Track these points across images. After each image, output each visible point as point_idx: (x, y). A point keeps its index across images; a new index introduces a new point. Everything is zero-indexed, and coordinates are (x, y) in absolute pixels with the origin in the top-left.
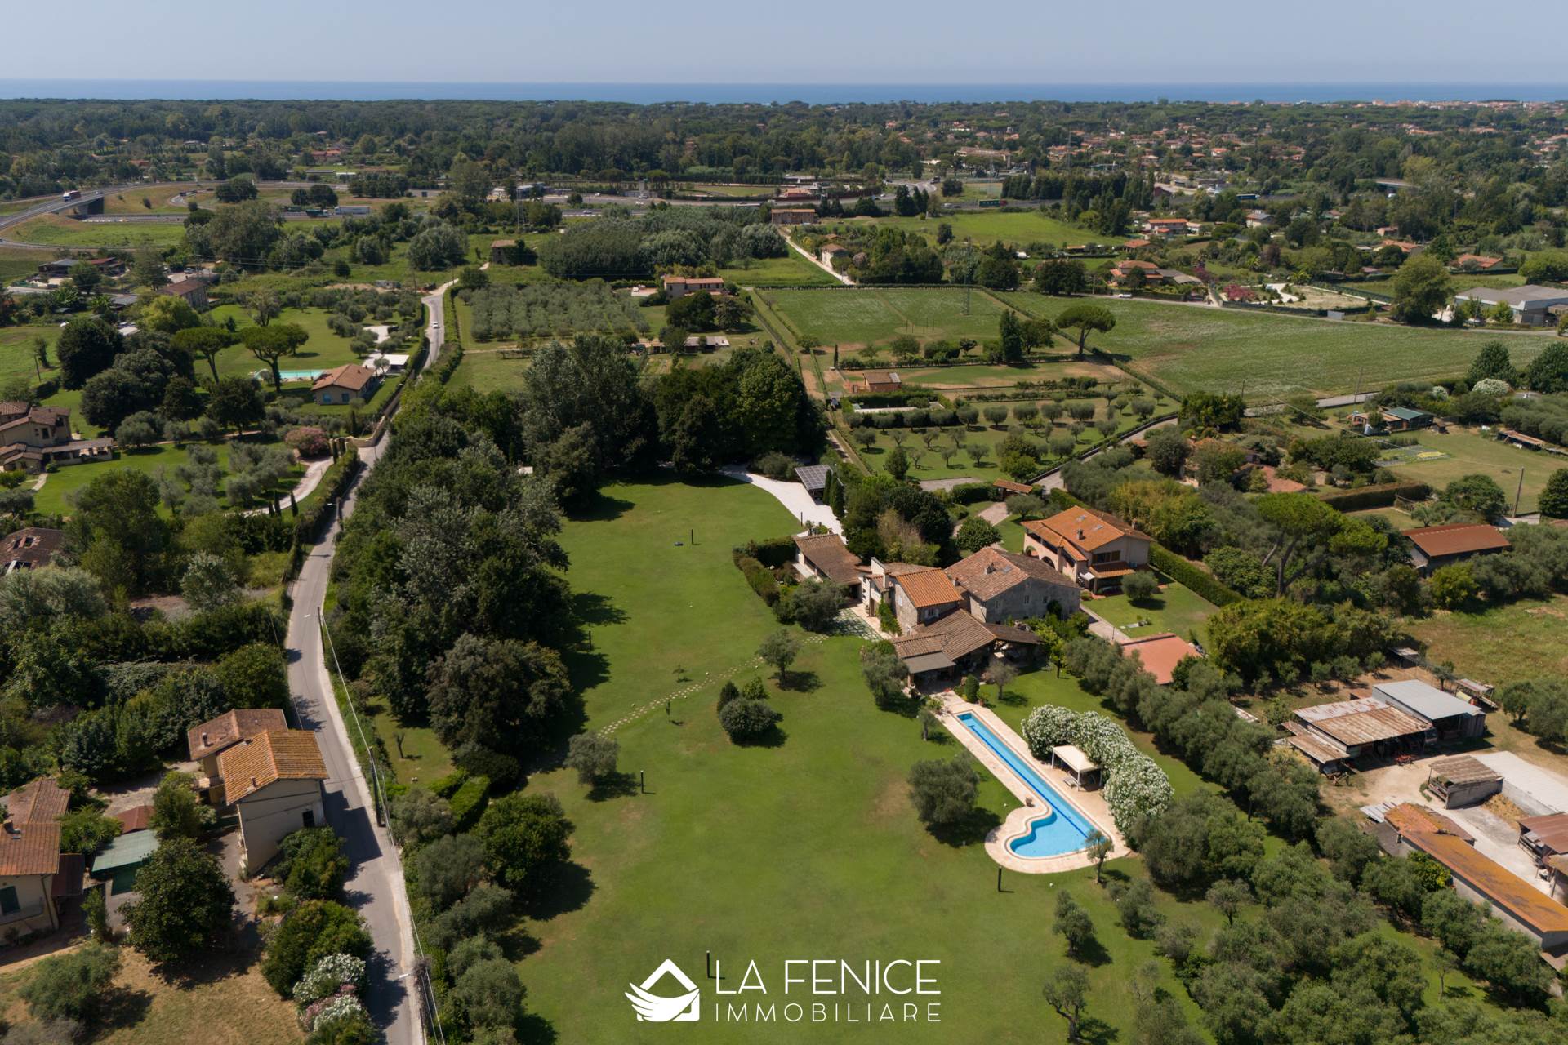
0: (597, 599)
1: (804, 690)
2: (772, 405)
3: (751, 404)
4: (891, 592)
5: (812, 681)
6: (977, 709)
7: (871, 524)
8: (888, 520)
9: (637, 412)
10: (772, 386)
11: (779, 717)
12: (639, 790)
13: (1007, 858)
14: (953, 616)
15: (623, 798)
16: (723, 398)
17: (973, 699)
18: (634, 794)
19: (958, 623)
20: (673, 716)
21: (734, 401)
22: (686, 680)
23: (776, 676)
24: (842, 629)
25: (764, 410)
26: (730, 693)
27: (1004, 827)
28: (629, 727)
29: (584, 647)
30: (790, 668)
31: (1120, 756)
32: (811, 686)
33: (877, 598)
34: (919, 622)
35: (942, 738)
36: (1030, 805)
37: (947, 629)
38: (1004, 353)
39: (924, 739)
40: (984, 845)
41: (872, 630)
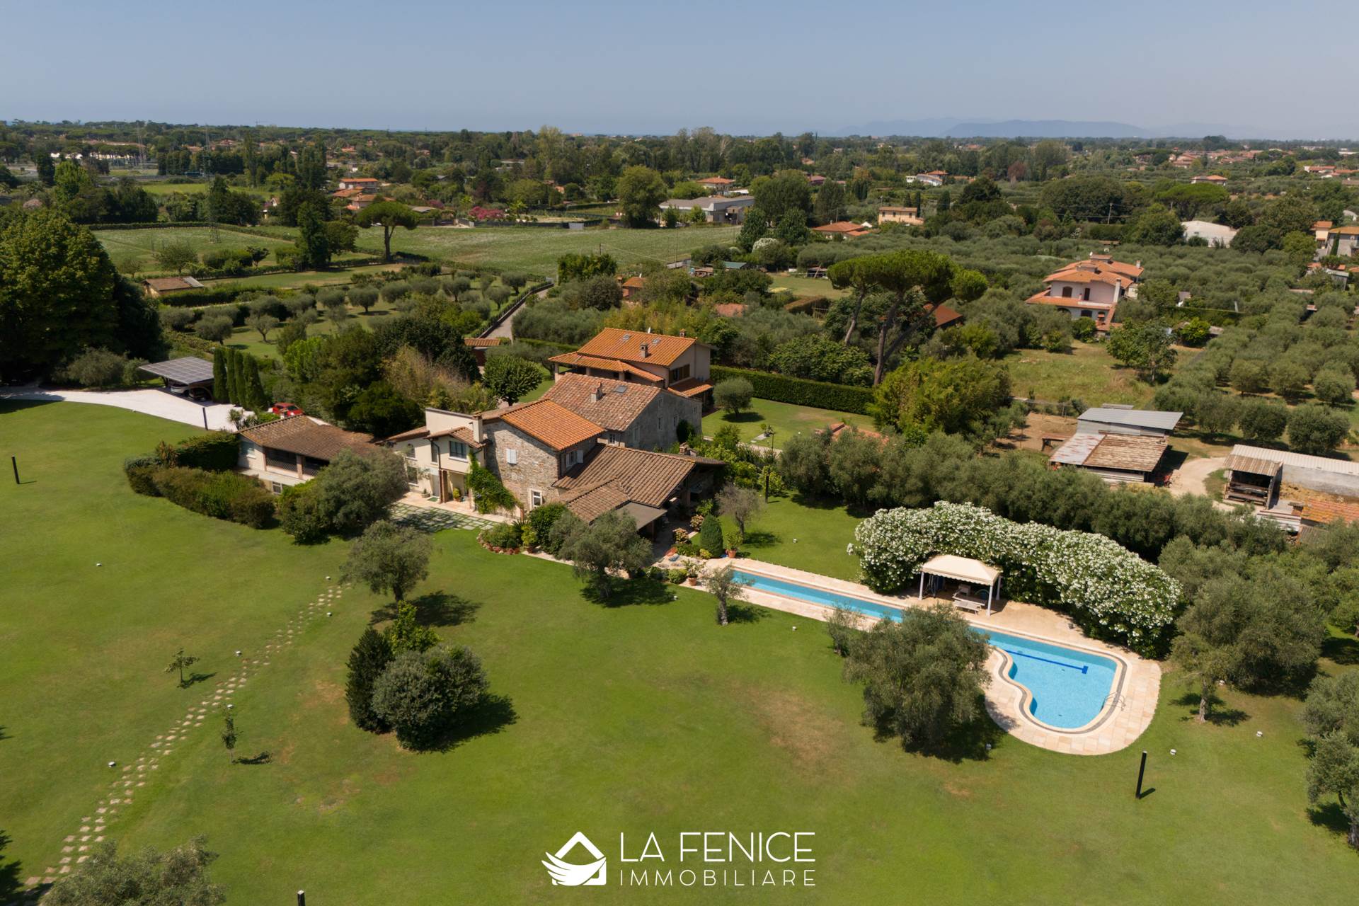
2: (71, 276)
4: (489, 445)
8: (406, 360)
14: (603, 456)
17: (719, 553)
22: (201, 678)
24: (416, 525)
25: (58, 285)
27: (992, 697)
28: (134, 813)
33: (460, 465)
34: (561, 476)
35: (743, 613)
38: (309, 255)
39: (725, 623)
40: (1012, 737)
41: (465, 517)
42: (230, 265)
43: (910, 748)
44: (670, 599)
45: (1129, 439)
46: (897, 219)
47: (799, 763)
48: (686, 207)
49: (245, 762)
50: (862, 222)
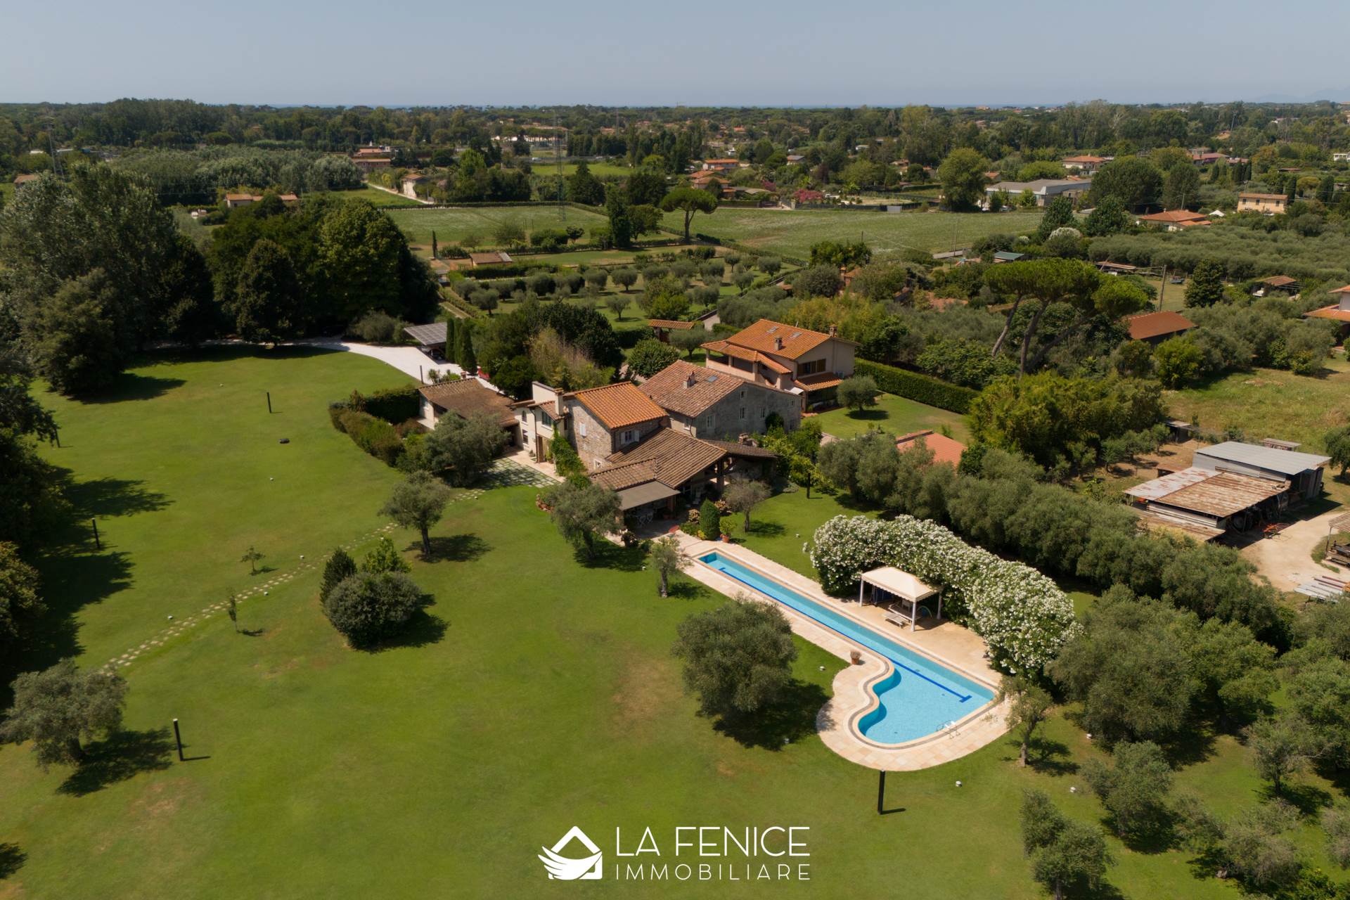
0: (117, 485)
1: (463, 559)
2: (366, 253)
3: (339, 253)
4: (568, 419)
5: (472, 546)
6: (721, 546)
7: (522, 350)
8: (545, 340)
9: (178, 266)
10: (363, 231)
11: (428, 600)
12: (174, 756)
13: (863, 751)
14: (659, 437)
15: (141, 777)
16: (299, 248)
17: (714, 536)
18: (166, 765)
19: (668, 444)
20: (242, 624)
21: (314, 252)
22: (265, 570)
23: (415, 546)
24: (504, 479)
25: (356, 260)
26: (341, 567)
27: (836, 701)
28: (159, 653)
29: (87, 548)
30: (436, 531)
31: (975, 567)
32: (472, 552)
33: (548, 432)
34: (614, 451)
35: (689, 590)
36: (857, 661)
37: (655, 452)
38: (613, 236)
39: (664, 595)
40: (819, 737)
41: (545, 477)
42: (548, 242)
43: (718, 727)
44: (639, 569)
45: (1244, 479)
46: (1260, 207)
47: (617, 718)
48: (1016, 189)
49: (246, 633)
50: (1214, 210)
